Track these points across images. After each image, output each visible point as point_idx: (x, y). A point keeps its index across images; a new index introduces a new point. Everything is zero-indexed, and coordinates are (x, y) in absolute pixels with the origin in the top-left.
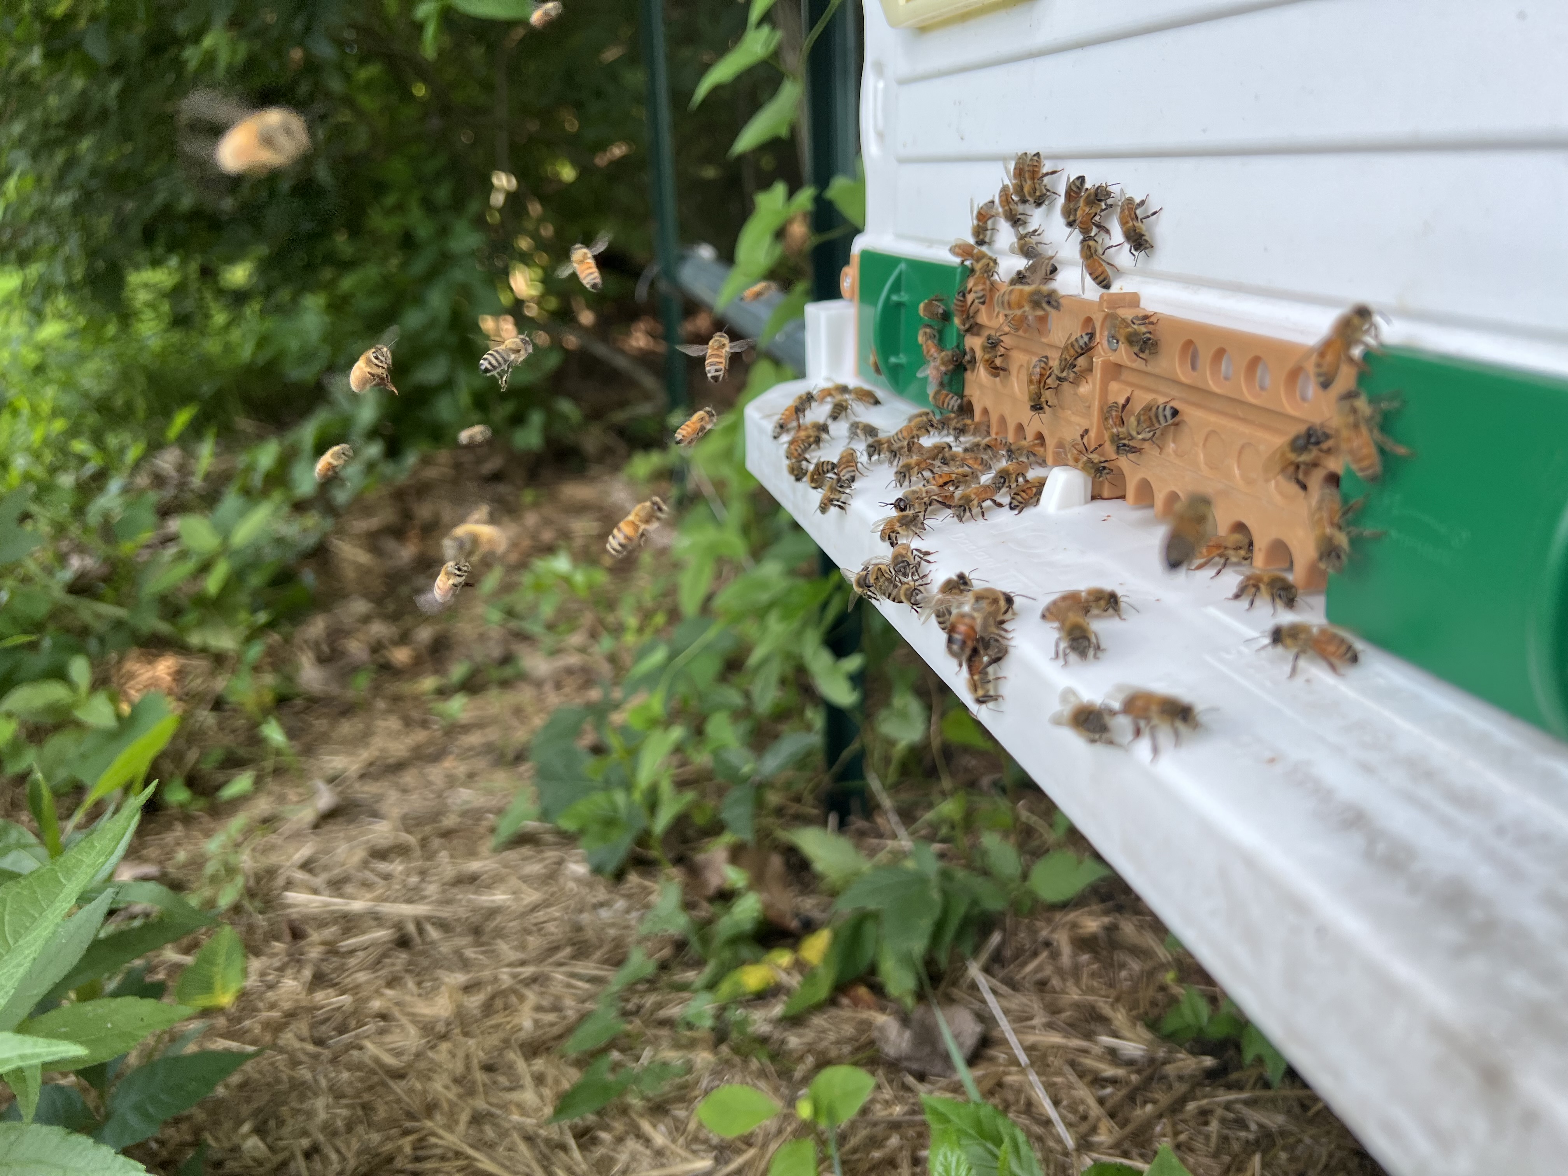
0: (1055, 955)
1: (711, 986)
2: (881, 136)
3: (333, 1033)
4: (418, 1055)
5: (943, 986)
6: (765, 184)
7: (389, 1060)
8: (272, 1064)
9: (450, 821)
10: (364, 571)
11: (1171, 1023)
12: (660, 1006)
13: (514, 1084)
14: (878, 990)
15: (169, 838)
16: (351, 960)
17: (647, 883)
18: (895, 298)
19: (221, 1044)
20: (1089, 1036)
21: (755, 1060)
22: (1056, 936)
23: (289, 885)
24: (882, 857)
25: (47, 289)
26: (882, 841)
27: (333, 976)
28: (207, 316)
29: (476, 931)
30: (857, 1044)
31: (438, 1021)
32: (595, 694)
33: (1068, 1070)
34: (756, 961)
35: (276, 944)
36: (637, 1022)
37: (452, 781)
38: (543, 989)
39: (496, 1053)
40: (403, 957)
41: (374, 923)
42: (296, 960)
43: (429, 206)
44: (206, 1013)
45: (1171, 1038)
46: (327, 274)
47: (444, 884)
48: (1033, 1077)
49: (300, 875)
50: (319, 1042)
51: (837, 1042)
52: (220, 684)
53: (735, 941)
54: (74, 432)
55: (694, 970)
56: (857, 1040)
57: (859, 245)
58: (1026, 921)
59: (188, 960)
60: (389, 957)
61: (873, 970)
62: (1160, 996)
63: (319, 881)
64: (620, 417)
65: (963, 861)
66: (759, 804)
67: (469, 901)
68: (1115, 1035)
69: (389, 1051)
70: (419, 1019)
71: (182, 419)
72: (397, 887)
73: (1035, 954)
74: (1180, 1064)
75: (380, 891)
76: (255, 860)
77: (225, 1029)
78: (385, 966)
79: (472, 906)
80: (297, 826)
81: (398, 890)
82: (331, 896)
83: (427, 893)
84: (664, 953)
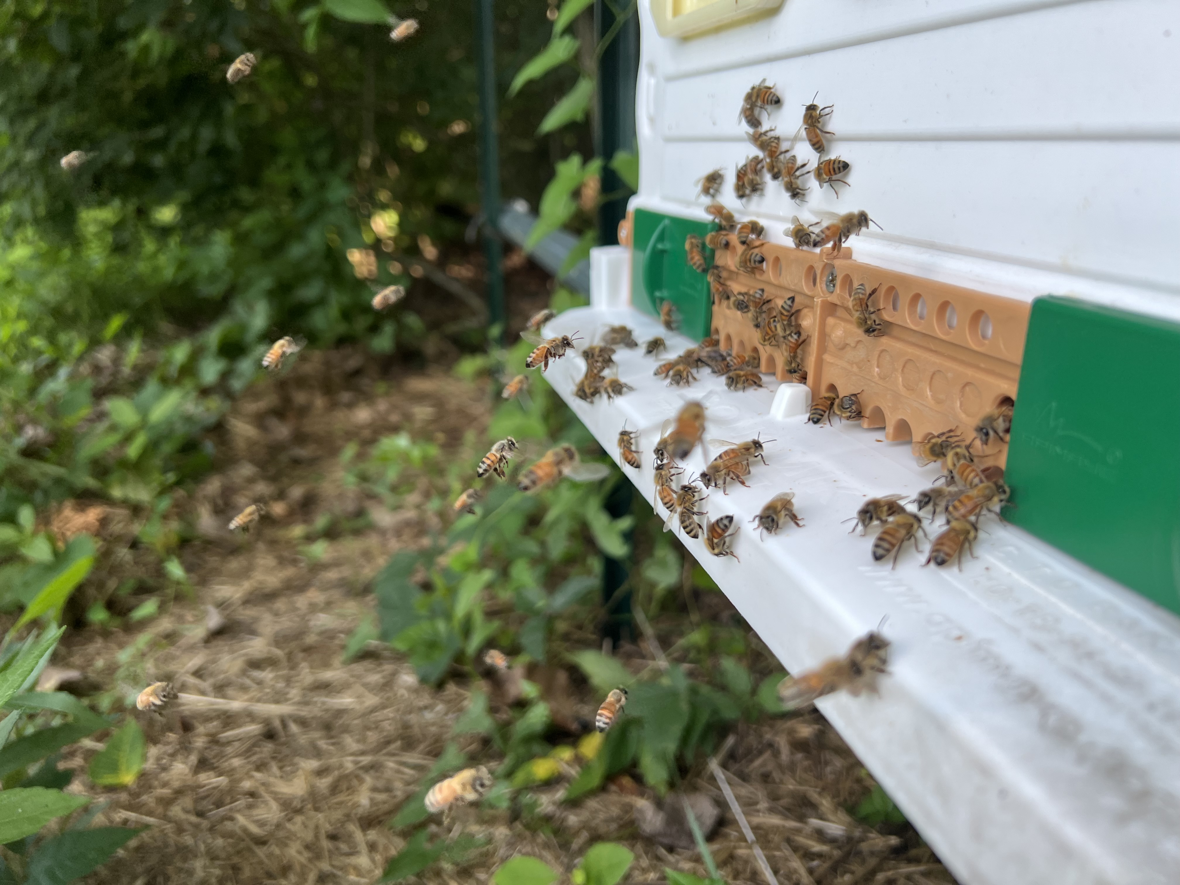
0: (776, 753)
1: (509, 775)
2: (652, 120)
3: (212, 807)
4: (279, 826)
5: (689, 776)
6: (565, 156)
7: (254, 829)
8: (162, 831)
9: (311, 639)
10: (251, 443)
11: (866, 809)
13: (352, 850)
14: (638, 779)
15: (91, 648)
16: (228, 748)
17: (462, 691)
18: (660, 246)
19: (121, 815)
20: (802, 818)
21: (542, 835)
22: (777, 739)
23: (184, 688)
24: (645, 674)
25: (18, 223)
26: (644, 661)
27: (214, 761)
28: (141, 245)
29: (327, 727)
30: (621, 822)
31: (296, 798)
32: (426, 542)
33: (784, 846)
34: (544, 755)
35: (170, 734)
37: (313, 608)
38: (378, 774)
39: (339, 825)
40: (268, 747)
41: (248, 719)
42: (185, 748)
43: (311, 166)
44: (111, 789)
45: (864, 821)
46: (234, 215)
47: (304, 689)
48: (758, 852)
49: (192, 680)
50: (200, 814)
51: (608, 821)
52: (137, 528)
53: (529, 739)
54: (34, 330)
55: (496, 761)
56: (621, 819)
57: (634, 204)
58: (754, 726)
59: (100, 746)
60: (260, 746)
61: (635, 763)
62: (856, 787)
63: (206, 685)
64: (453, 328)
65: (706, 679)
66: (550, 633)
67: (324, 703)
68: (822, 819)
69: (255, 821)
70: (280, 796)
71: (116, 323)
72: (268, 690)
73: (760, 753)
74: (871, 842)
75: (254, 693)
76: (157, 667)
77: (127, 802)
78: (254, 754)
79: (324, 707)
80: (192, 641)
81: (268, 693)
82: (215, 697)
83: (290, 696)
84: (473, 747)
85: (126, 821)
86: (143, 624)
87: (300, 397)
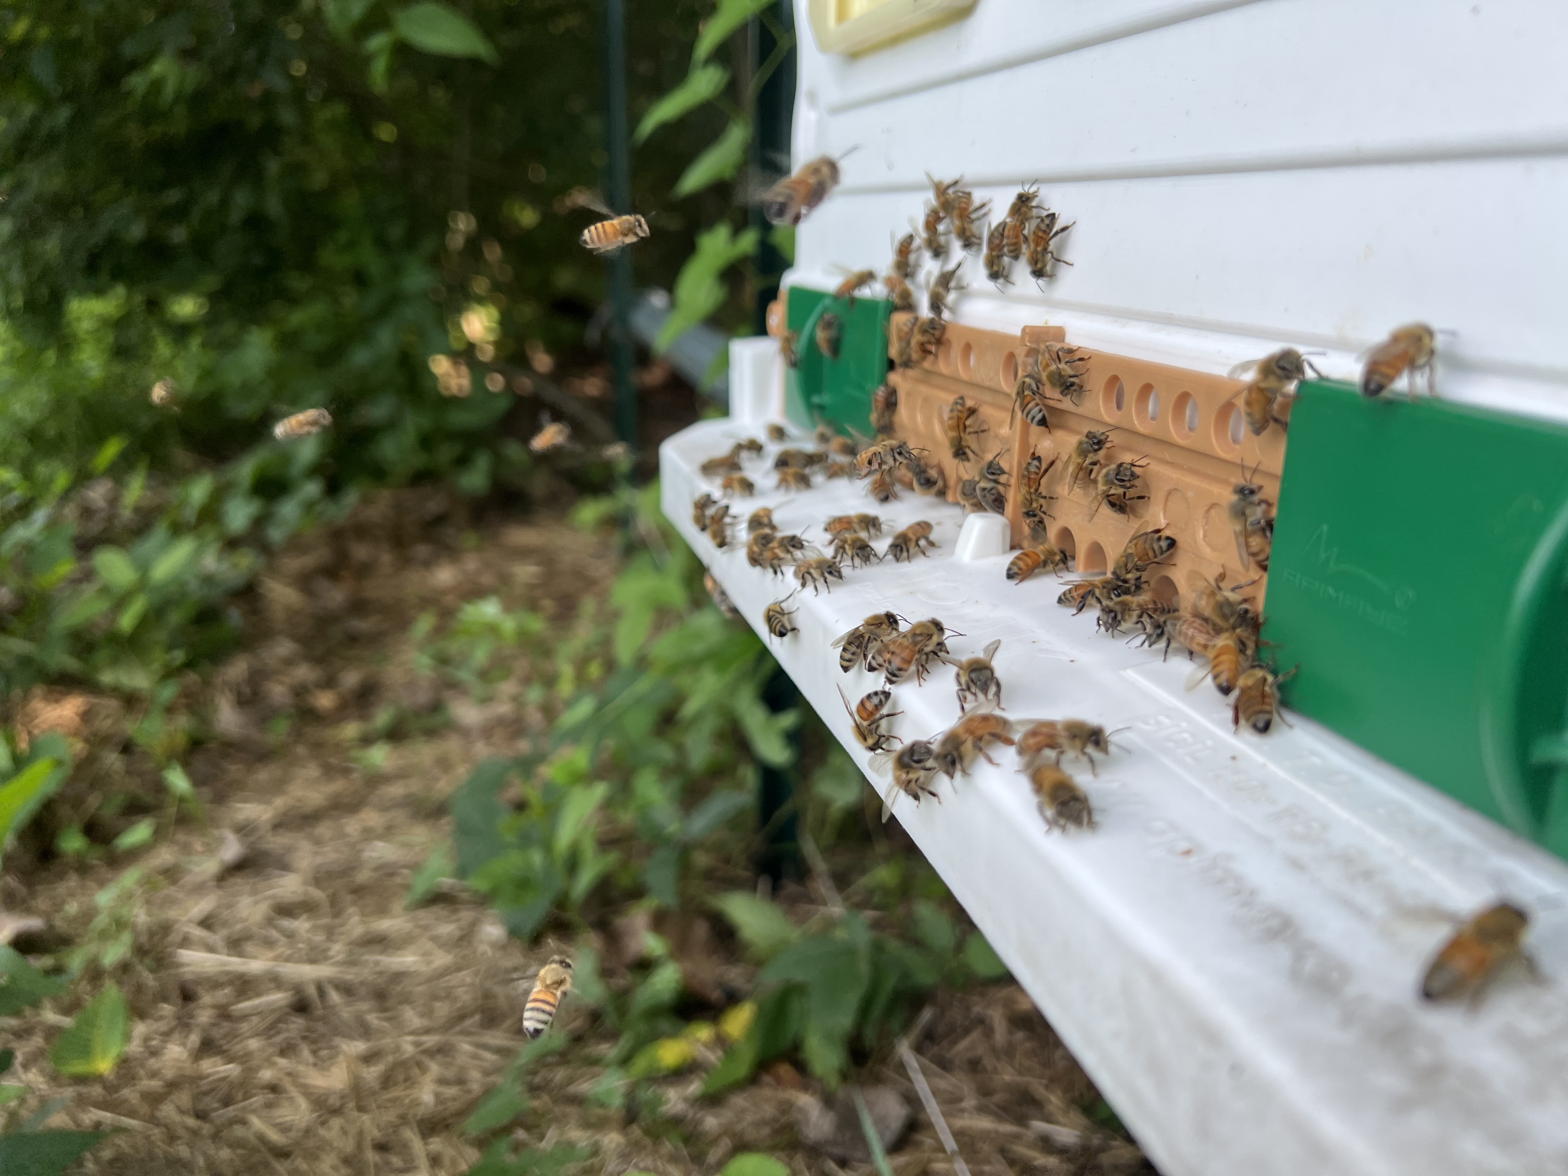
0: (989, 1032)
1: (625, 1061)
3: (217, 1105)
4: (308, 1132)
5: (869, 1064)
7: (275, 1137)
8: (148, 1138)
9: (363, 876)
10: (293, 613)
12: (571, 1081)
13: (407, 1165)
14: (801, 1067)
15: (61, 888)
16: (244, 1024)
19: (92, 1116)
20: (1022, 1121)
21: (667, 1144)
22: (989, 1013)
23: (186, 942)
24: (814, 924)
26: (813, 907)
27: (222, 1042)
28: (152, 349)
29: (381, 996)
30: (777, 1126)
31: (332, 1094)
32: (524, 746)
33: (996, 1158)
34: (673, 1035)
35: (165, 1006)
36: (546, 1098)
37: (369, 834)
38: (448, 1060)
39: (391, 1130)
40: (298, 1023)
41: (272, 985)
42: (183, 1024)
44: (81, 1080)
46: (278, 308)
47: (351, 944)
48: (960, 1166)
49: (198, 932)
50: (201, 1115)
51: (758, 1124)
52: (131, 727)
53: (655, 1012)
56: (777, 1122)
57: (790, 279)
58: (959, 995)
59: (67, 1022)
60: (286, 1022)
61: (797, 1046)
63: (216, 938)
65: (896, 931)
66: (685, 868)
67: (377, 963)
68: (1049, 1120)
69: (276, 1125)
70: (311, 1091)
71: (111, 449)
72: (301, 946)
73: (967, 1031)
74: (1114, 1152)
75: (282, 949)
76: (149, 914)
77: (101, 1098)
78: (278, 1033)
79: (378, 969)
80: (200, 879)
81: (301, 949)
82: (229, 955)
83: (332, 953)
84: (578, 1023)
85: (98, 1125)
86: (134, 854)
87: (360, 552)
